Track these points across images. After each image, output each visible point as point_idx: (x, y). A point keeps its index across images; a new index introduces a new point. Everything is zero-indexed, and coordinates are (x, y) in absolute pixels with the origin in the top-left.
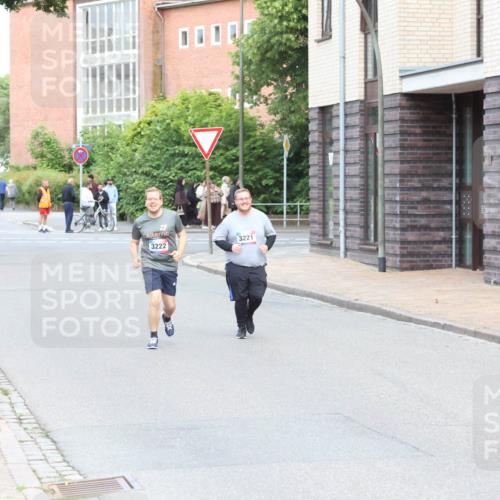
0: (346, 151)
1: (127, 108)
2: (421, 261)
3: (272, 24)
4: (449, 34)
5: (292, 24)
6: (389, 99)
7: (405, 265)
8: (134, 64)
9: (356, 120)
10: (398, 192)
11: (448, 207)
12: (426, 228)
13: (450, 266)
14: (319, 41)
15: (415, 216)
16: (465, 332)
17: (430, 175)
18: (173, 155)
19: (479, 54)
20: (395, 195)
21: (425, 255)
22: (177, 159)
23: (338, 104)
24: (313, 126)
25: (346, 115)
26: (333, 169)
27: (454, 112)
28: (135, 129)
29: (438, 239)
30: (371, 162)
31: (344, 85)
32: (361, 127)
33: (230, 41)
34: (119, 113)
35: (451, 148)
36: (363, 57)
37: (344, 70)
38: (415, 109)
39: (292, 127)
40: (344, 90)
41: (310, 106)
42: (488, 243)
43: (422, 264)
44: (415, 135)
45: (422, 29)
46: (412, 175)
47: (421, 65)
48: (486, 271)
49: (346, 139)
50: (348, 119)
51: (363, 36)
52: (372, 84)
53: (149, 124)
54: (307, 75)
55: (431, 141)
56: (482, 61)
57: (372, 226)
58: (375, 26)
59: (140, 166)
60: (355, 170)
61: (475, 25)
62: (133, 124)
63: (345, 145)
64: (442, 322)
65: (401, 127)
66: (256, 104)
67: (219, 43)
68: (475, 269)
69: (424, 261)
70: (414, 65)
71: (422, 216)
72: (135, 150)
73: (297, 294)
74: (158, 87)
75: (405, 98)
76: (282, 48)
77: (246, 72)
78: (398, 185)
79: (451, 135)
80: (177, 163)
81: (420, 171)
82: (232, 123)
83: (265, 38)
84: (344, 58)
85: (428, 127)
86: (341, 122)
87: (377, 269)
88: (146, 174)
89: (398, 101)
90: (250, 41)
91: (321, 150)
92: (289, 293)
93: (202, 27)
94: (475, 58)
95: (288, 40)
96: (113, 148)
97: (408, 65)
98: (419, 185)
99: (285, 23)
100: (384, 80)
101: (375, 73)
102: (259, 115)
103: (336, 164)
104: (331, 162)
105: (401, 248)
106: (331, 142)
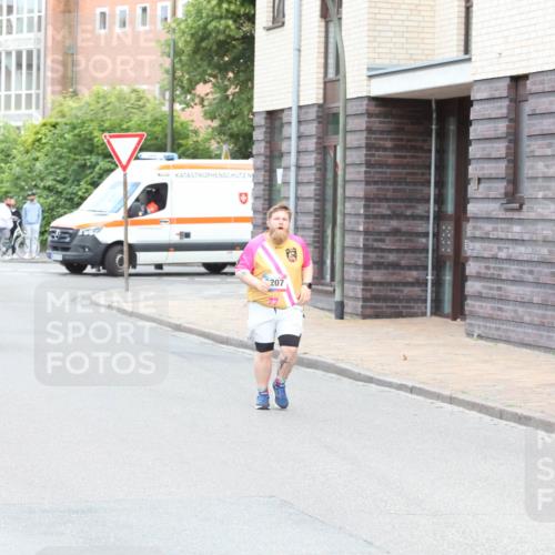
0: (298, 167)
1: (29, 106)
2: (387, 307)
3: (209, 7)
4: (430, 25)
5: (233, 7)
6: (354, 103)
7: (368, 311)
8: (39, 51)
9: (312, 129)
10: (362, 220)
11: (424, 240)
12: (395, 266)
13: (424, 314)
14: (269, 29)
15: (383, 250)
16: (438, 397)
17: (402, 200)
18: (83, 166)
19: (467, 50)
20: (358, 223)
21: (393, 299)
22: (88, 172)
23: (290, 108)
24: (258, 135)
25: (299, 122)
26: (283, 189)
27: (434, 122)
28: (37, 133)
29: (410, 280)
30: (330, 183)
31: (299, 85)
32: (319, 138)
33: (159, 26)
34: (18, 112)
35: (429, 167)
36: (322, 50)
37: (299, 66)
38: (386, 117)
39: (232, 136)
40: (298, 91)
41: (255, 110)
42: (472, 287)
43: (389, 311)
44: (385, 149)
45: (397, 17)
46: (380, 200)
47: (395, 62)
48: (468, 321)
49: (299, 152)
50: (302, 128)
51: (323, 24)
52: (332, 84)
53: (54, 126)
54: (253, 71)
55: (405, 157)
56: (469, 60)
57: (328, 262)
58: (339, 12)
59: (42, 180)
60: (310, 191)
61: (463, 15)
62: (35, 127)
63: (298, 160)
64: (410, 384)
65: (367, 138)
66: (188, 105)
67: (147, 28)
68: (454, 319)
69: (393, 307)
70: (386, 62)
71: (390, 251)
72: (36, 159)
73: (231, 345)
74: (68, 81)
75: (374, 103)
76: (221, 37)
77: (178, 66)
78: (362, 211)
79: (430, 151)
80: (87, 175)
81: (389, 195)
82: (158, 129)
83: (201, 22)
84: (299, 50)
85: (402, 140)
86: (292, 131)
87: (333, 316)
88: (49, 189)
89: (363, 106)
90: (183, 26)
91: (268, 164)
92: (222, 343)
93: (126, 8)
94: (462, 56)
95: (228, 27)
96: (9, 156)
97: (378, 61)
98: (389, 212)
99: (225, 6)
100: (348, 80)
101: (337, 71)
102: (191, 118)
103: (286, 183)
104: (279, 181)
105: (363, 290)
106: (281, 155)
